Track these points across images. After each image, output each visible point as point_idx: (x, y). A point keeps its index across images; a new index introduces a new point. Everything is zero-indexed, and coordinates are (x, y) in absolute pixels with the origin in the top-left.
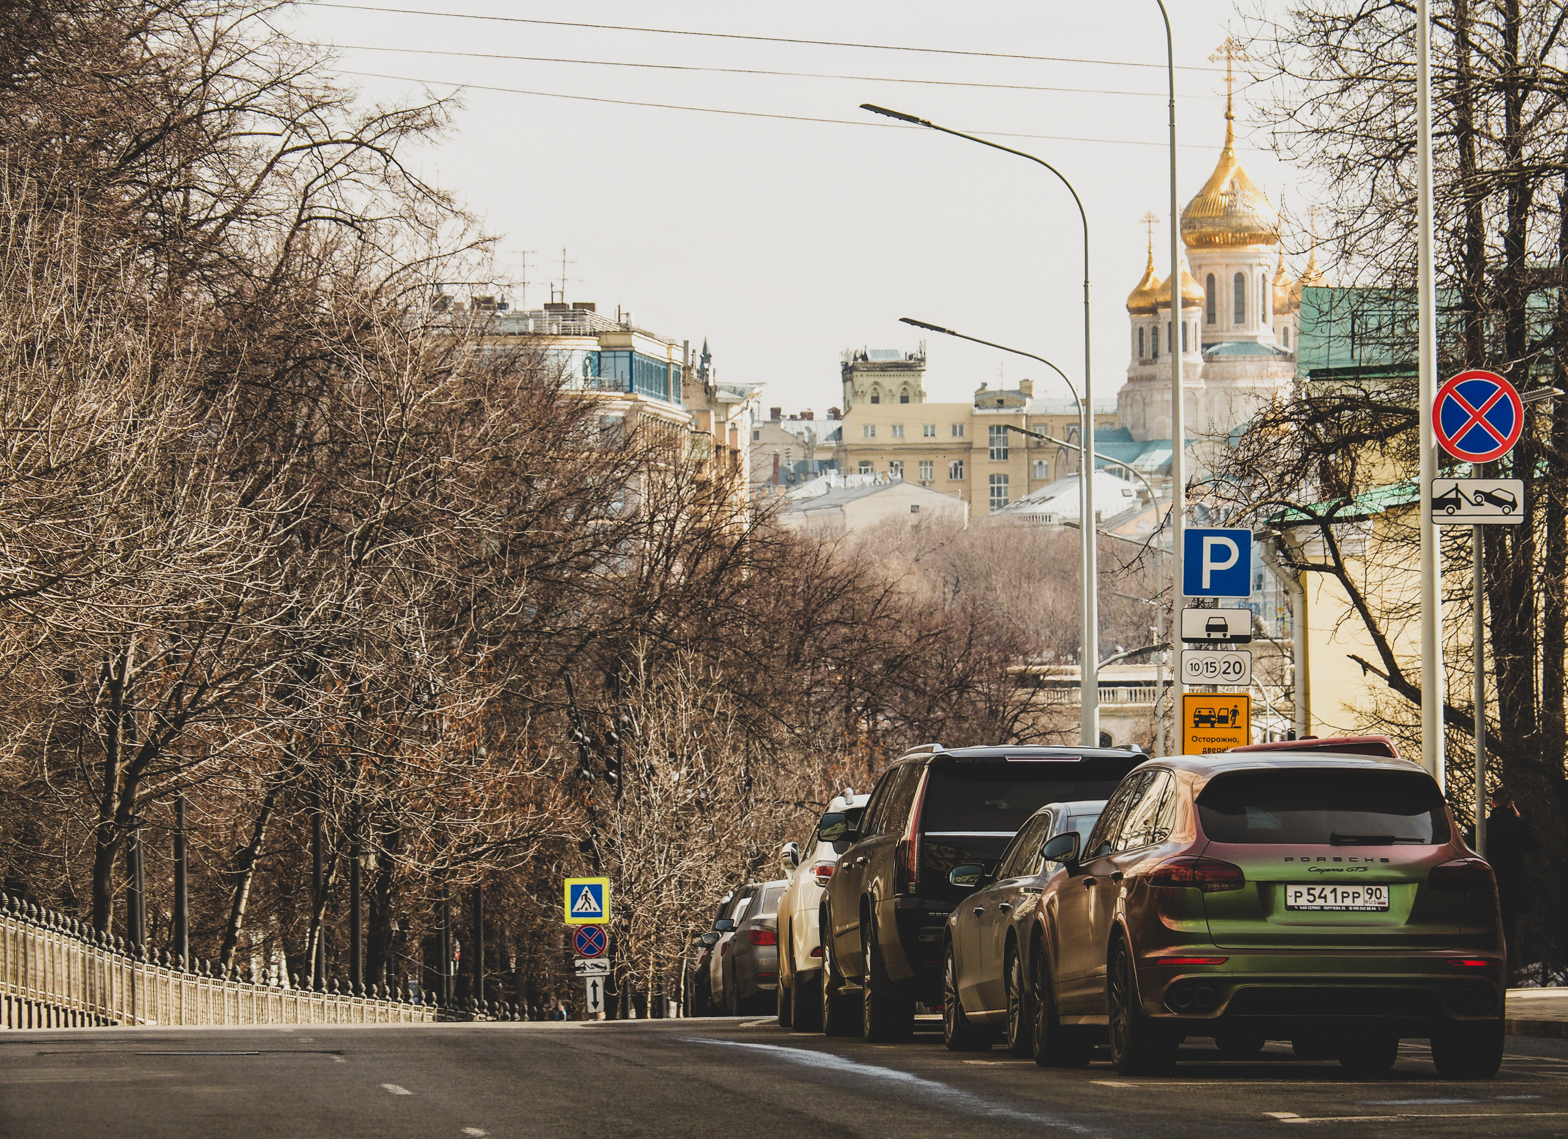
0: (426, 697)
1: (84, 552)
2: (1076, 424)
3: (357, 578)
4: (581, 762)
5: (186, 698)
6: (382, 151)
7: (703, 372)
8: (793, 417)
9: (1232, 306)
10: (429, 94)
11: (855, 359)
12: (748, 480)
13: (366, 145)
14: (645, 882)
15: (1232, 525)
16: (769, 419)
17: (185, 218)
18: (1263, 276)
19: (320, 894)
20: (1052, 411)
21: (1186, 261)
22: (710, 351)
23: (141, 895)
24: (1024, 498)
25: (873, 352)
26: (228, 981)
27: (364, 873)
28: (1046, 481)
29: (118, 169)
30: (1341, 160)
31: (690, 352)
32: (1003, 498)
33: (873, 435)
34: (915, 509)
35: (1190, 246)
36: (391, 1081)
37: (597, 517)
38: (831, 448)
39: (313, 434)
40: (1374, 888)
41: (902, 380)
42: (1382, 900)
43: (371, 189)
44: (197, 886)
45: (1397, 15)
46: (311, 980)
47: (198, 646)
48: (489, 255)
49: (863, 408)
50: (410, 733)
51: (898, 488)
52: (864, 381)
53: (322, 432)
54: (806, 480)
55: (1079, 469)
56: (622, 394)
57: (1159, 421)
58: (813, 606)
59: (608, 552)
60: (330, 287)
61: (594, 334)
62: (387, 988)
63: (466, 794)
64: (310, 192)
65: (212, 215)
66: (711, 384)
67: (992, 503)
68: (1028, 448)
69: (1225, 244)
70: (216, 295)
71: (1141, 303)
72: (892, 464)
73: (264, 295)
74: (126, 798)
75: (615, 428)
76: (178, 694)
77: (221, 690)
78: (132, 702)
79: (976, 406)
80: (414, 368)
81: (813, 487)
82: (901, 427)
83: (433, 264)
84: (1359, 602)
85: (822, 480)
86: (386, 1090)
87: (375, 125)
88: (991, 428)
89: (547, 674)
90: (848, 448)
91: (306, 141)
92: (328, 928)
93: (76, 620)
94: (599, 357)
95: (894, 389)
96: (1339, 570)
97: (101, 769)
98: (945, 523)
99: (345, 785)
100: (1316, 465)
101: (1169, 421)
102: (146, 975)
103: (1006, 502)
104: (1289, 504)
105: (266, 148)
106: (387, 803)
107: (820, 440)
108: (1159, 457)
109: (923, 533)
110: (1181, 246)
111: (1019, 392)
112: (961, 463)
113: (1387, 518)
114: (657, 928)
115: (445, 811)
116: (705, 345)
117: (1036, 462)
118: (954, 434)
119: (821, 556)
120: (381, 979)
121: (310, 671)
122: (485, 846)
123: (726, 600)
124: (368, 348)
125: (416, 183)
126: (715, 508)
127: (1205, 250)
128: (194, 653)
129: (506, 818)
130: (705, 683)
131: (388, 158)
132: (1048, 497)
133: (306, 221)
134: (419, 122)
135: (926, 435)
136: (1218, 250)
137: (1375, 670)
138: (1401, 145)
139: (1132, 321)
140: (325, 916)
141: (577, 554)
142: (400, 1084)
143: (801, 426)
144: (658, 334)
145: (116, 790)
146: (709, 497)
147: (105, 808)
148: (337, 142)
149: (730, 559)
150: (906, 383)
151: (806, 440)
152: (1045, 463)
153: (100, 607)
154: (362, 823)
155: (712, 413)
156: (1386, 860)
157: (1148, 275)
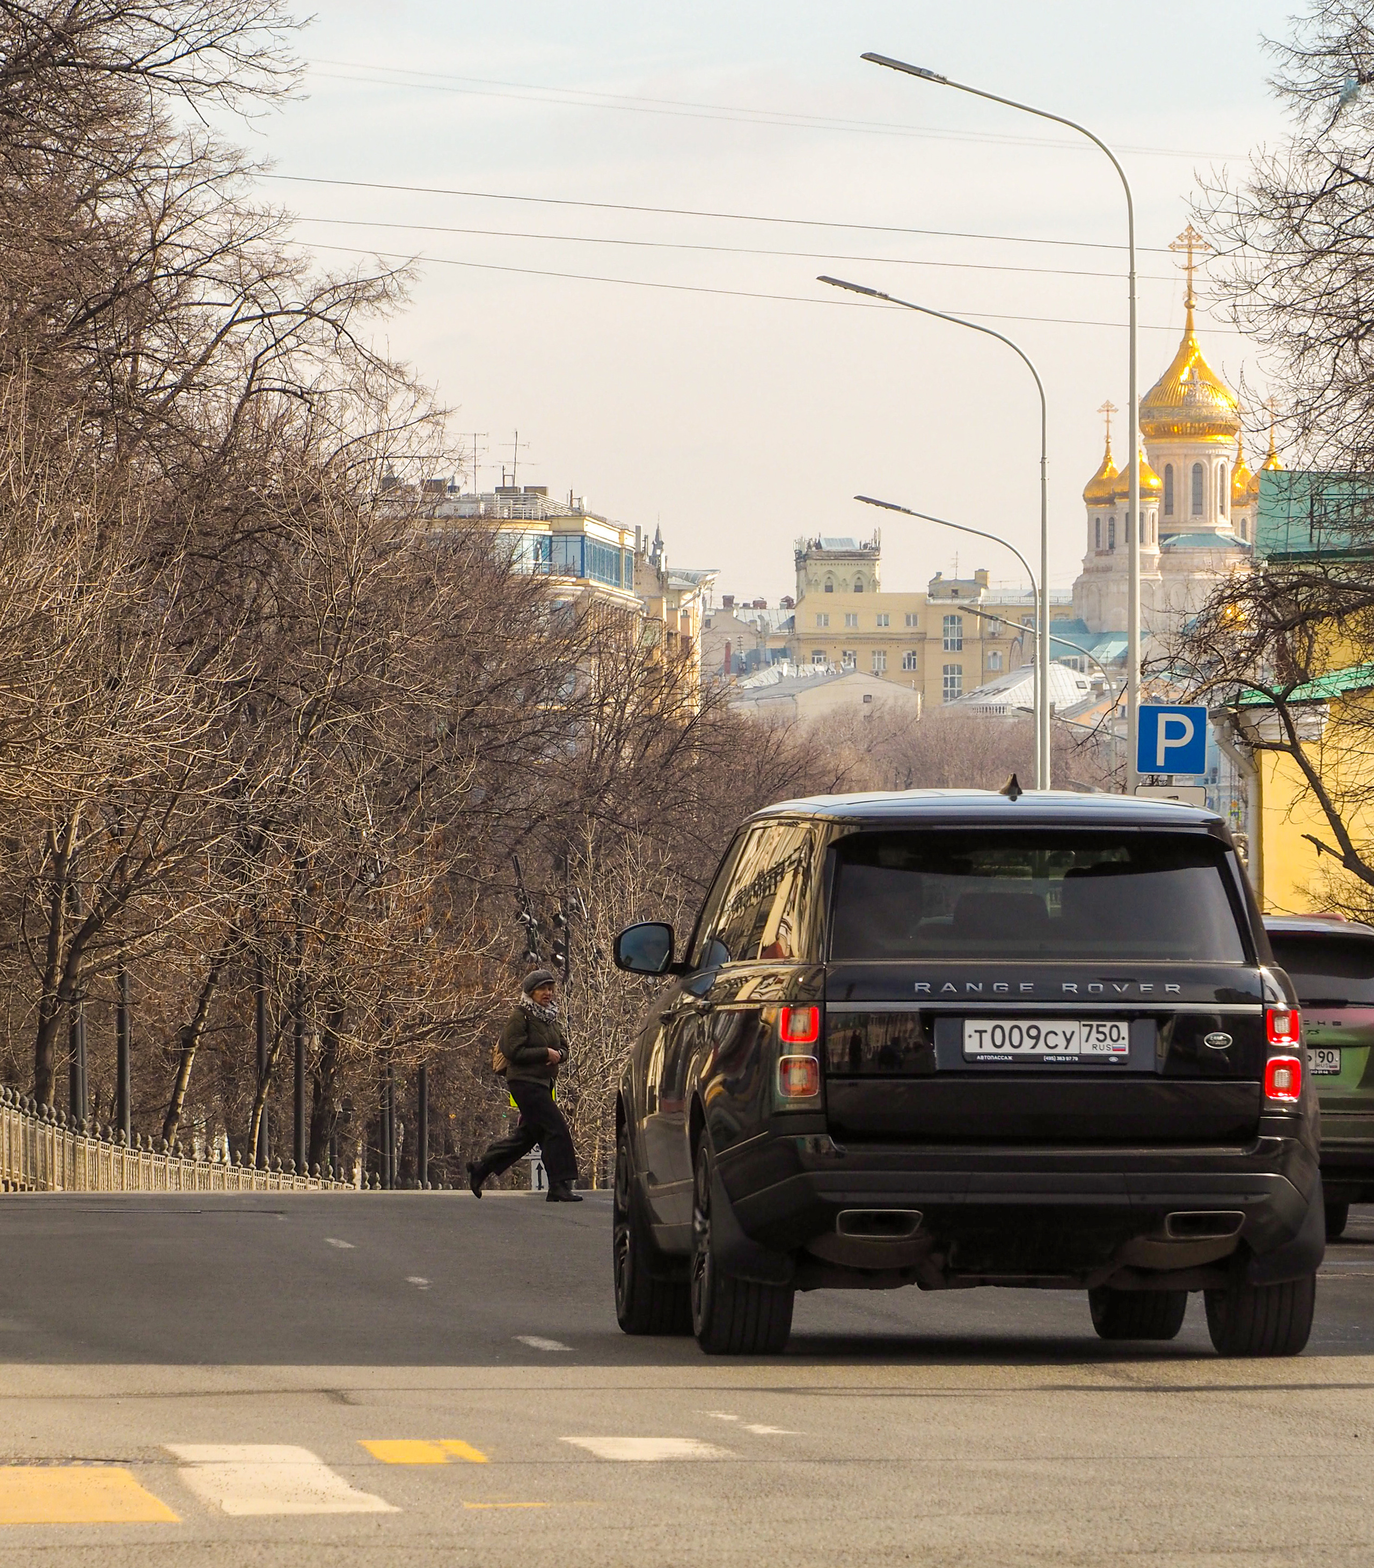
0: (372, 875)
1: (28, 718)
2: (1031, 615)
3: (303, 753)
4: (528, 945)
5: (130, 872)
6: (333, 323)
7: (655, 559)
8: (746, 606)
9: (1190, 497)
10: (381, 265)
11: (809, 547)
12: (699, 663)
13: (317, 315)
14: (591, 1065)
15: (1188, 702)
16: (722, 607)
17: (133, 386)
18: (1222, 466)
19: (264, 1071)
20: (1006, 601)
21: (1144, 451)
22: (662, 538)
23: (83, 1070)
24: (978, 688)
25: (827, 540)
26: (170, 1158)
27: (308, 1052)
28: (1000, 672)
29: (66, 334)
30: (1302, 338)
31: (642, 538)
32: (956, 689)
33: (826, 624)
34: (867, 699)
35: (1148, 436)
36: (334, 1237)
37: (546, 700)
38: (784, 637)
39: (261, 607)
40: (1326, 1051)
41: (857, 569)
42: (1333, 1064)
43: (322, 361)
44: (139, 1064)
45: (1361, 192)
46: (254, 1157)
47: (142, 819)
48: (440, 428)
49: (816, 596)
50: (355, 911)
51: (851, 678)
52: (817, 570)
53: (269, 606)
54: (758, 669)
55: (1033, 661)
56: (574, 579)
57: (1115, 614)
58: (764, 792)
59: (558, 733)
60: (279, 460)
61: (546, 518)
62: (331, 1168)
63: (411, 973)
64: (260, 364)
65: (161, 384)
66: (663, 570)
67: (946, 693)
68: (982, 638)
69: (1183, 434)
70: (163, 465)
71: (1099, 493)
72: (845, 654)
73: (212, 467)
74: (69, 973)
75: (565, 609)
76: (121, 868)
77: (166, 863)
78: (76, 875)
79: (930, 595)
80: (363, 541)
81: (766, 677)
82: (855, 616)
83: (383, 436)
84: (1315, 782)
85: (774, 669)
86: (329, 1244)
87: (326, 296)
88: (945, 618)
89: (495, 855)
90: (801, 637)
91: (256, 311)
92: (271, 1109)
93: (20, 786)
94: (551, 542)
95: (848, 578)
96: (1294, 749)
97: (43, 943)
98: (898, 713)
99: (289, 962)
100: (1273, 642)
101: (1125, 613)
102: (87, 1149)
103: (960, 693)
104: (1245, 682)
105: (215, 318)
106: (332, 981)
107: (774, 628)
108: (1115, 648)
109: (876, 723)
110: (1140, 437)
111: (974, 582)
112: (914, 654)
113: (1344, 701)
114: (603, 1112)
115: (392, 990)
116: (658, 531)
117: (990, 653)
118: (908, 624)
119: (772, 742)
120: (324, 1159)
121: (256, 846)
122: (430, 1026)
123: (676, 784)
124: (316, 520)
125: (367, 355)
126: (666, 691)
127: (1163, 440)
128: (138, 827)
129: (453, 998)
130: (654, 866)
131: (340, 330)
132: (1002, 688)
133: (255, 392)
134: (372, 292)
135: (880, 625)
136: (1176, 440)
137: (1330, 850)
138: (1363, 323)
139: (1088, 511)
140: (269, 1094)
141: (527, 735)
142: (343, 1239)
143: (754, 614)
144: (610, 517)
145: (59, 963)
146: (660, 679)
147: (47, 980)
148: (287, 313)
149: (680, 742)
150: (859, 572)
151: (759, 629)
152: (999, 653)
153: (44, 774)
154: (306, 1001)
155: (664, 600)
156: (1339, 1024)
157: (1105, 465)
